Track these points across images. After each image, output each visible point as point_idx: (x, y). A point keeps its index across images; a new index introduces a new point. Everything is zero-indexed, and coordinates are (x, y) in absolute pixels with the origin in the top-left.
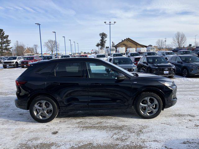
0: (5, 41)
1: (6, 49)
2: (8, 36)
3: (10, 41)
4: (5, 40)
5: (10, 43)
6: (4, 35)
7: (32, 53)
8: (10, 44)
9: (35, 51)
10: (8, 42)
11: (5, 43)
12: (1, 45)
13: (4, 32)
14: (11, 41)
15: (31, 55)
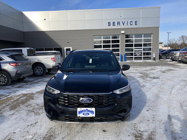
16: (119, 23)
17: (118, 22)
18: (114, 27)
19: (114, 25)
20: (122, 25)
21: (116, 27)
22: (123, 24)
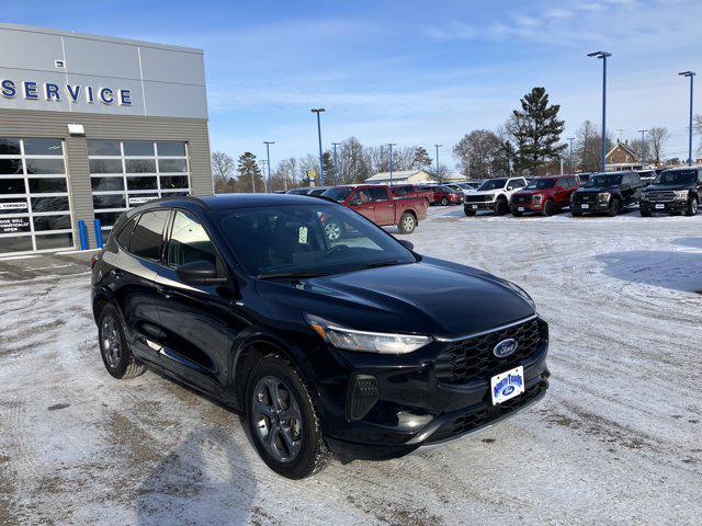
0: (546, 127)
1: (548, 152)
2: (557, 108)
3: (561, 124)
4: (547, 122)
5: (561, 131)
6: (548, 107)
7: (634, 160)
8: (560, 136)
9: (652, 151)
10: (555, 128)
11: (545, 133)
12: (536, 140)
13: (547, 96)
14: (565, 125)
15: (629, 168)
16: (53, 90)
17: (48, 86)
18: (32, 105)
19: (31, 95)
20: (71, 99)
21: (43, 103)
22: (75, 98)
